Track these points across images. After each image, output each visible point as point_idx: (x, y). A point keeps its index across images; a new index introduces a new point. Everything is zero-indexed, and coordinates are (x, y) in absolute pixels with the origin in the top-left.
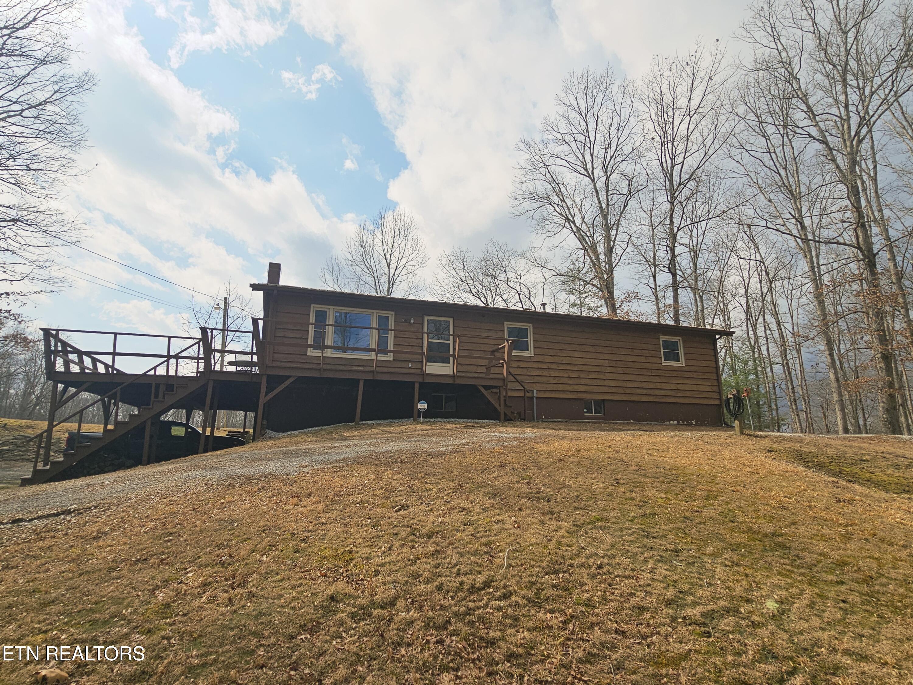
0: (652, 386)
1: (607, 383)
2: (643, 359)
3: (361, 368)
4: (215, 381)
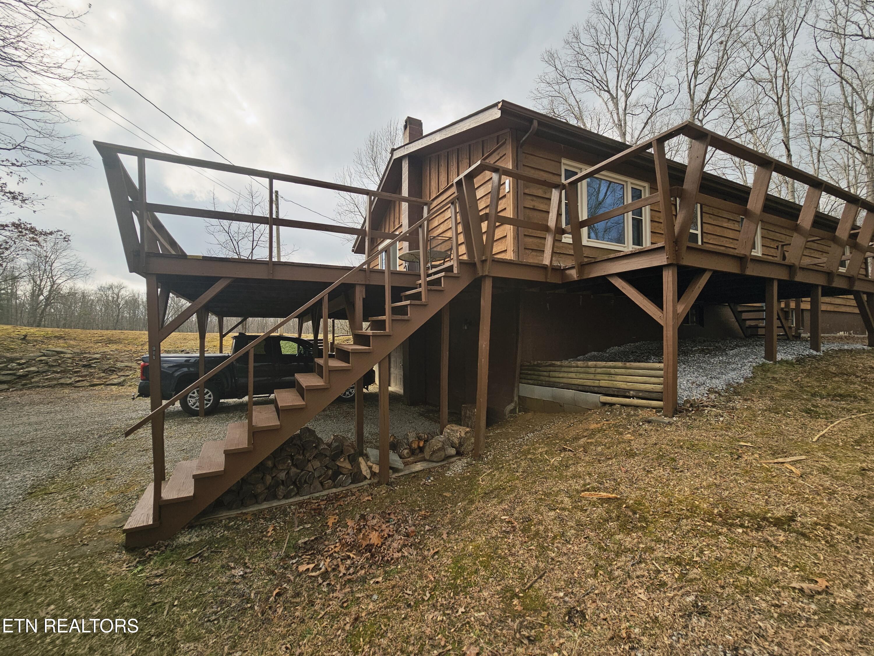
4: (495, 279)
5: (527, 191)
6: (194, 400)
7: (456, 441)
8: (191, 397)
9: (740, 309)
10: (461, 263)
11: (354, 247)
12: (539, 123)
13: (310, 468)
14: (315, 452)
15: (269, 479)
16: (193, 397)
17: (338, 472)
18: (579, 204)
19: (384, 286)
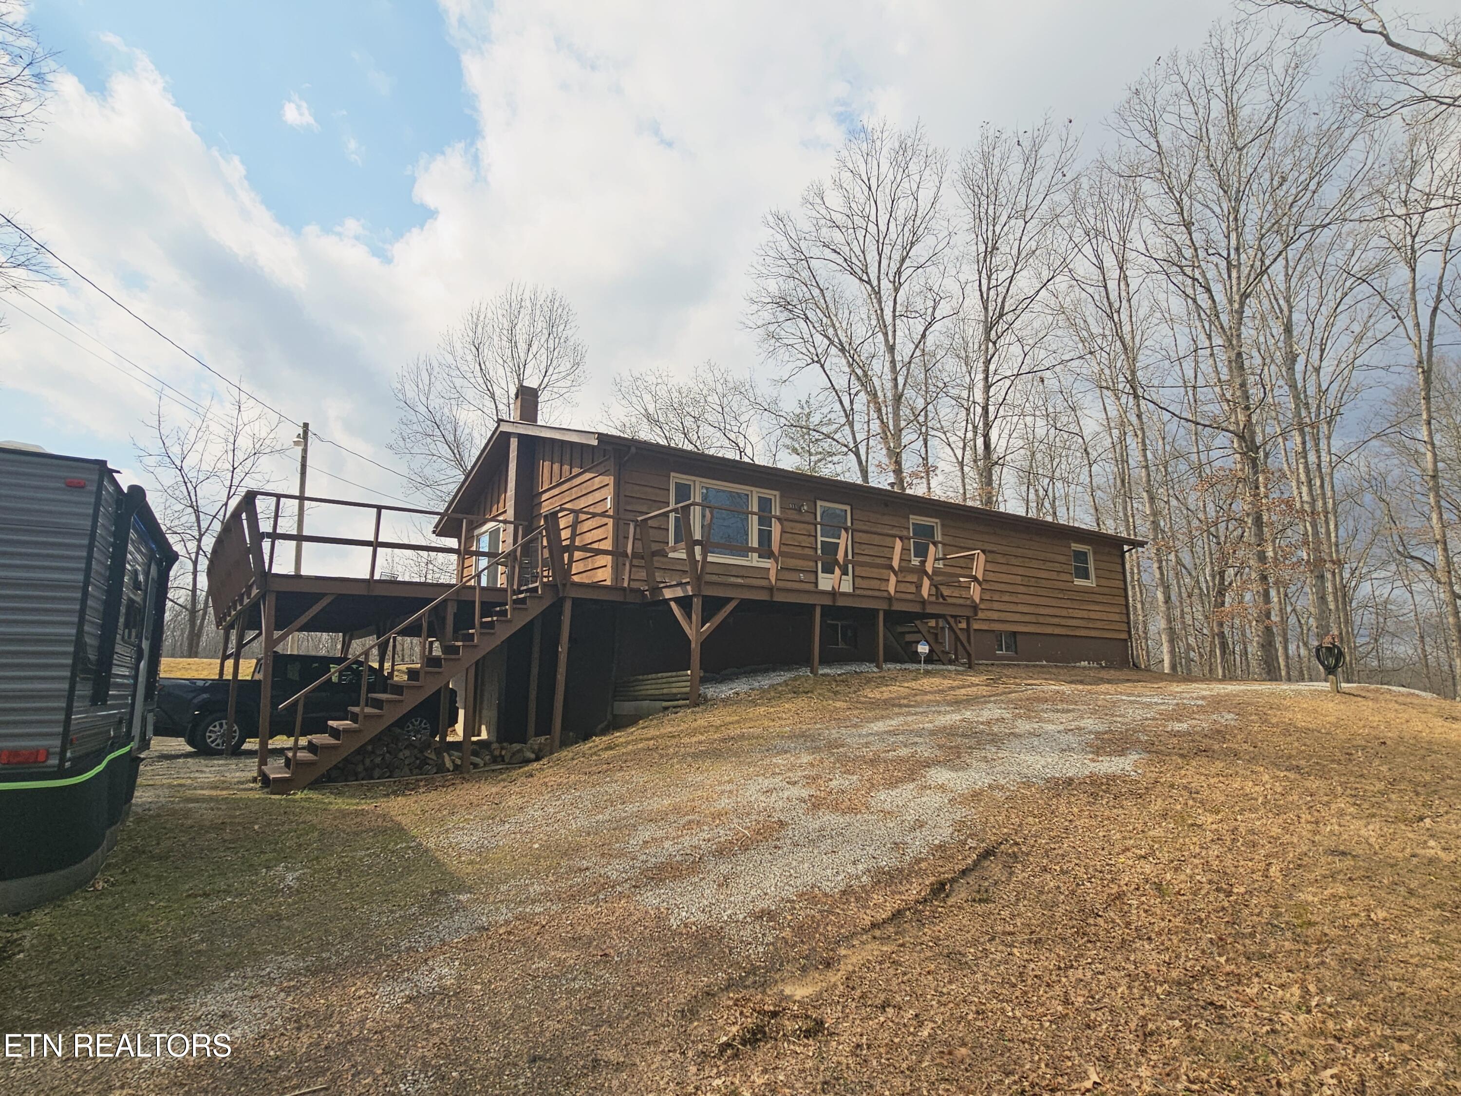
0: (1064, 613)
1: (1021, 608)
2: (1054, 575)
3: (740, 581)
4: (574, 600)
5: (629, 508)
6: (214, 736)
7: (536, 747)
8: (211, 731)
9: (900, 629)
10: (544, 585)
11: (436, 527)
12: (637, 448)
13: (401, 755)
14: (406, 743)
15: (367, 762)
16: (215, 732)
17: (425, 761)
18: (692, 517)
19: (474, 602)
